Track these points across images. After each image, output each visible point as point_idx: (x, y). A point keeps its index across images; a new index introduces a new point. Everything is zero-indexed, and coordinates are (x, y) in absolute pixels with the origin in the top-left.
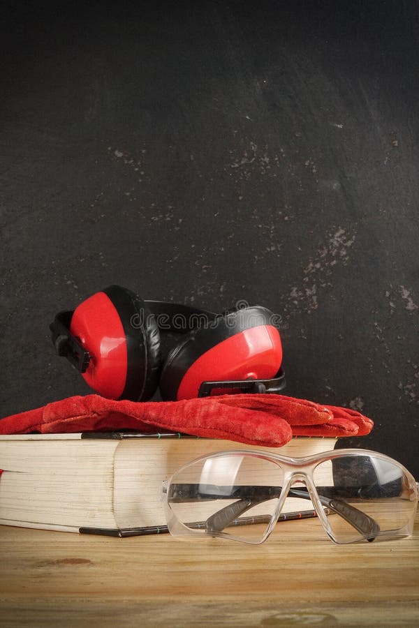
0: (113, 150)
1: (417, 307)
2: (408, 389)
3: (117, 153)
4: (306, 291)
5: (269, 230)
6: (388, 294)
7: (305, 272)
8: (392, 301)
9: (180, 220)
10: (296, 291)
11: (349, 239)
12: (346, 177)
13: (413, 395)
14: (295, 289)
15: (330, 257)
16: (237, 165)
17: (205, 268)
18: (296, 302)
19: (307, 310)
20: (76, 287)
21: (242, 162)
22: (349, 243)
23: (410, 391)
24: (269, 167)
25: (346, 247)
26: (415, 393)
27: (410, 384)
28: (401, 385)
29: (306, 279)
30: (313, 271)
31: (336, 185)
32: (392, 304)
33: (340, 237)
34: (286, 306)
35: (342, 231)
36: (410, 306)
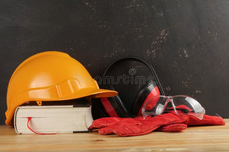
0: (85, 2)
1: (189, 56)
2: (185, 83)
3: (86, 3)
4: (152, 51)
5: (139, 30)
6: (179, 52)
7: (152, 44)
8: (181, 54)
9: (109, 27)
10: (149, 51)
11: (166, 33)
12: (166, 12)
13: (187, 85)
14: (148, 50)
15: (160, 39)
16: (128, 8)
17: (118, 44)
18: (148, 55)
19: (152, 58)
20: (73, 50)
21: (130, 6)
22: (166, 35)
23: (186, 84)
24: (139, 8)
25: (165, 36)
26: (188, 85)
27: (186, 82)
28: (183, 82)
29: (152, 47)
30: (154, 44)
31: (162, 15)
32: (180, 55)
33: (163, 32)
34: (145, 56)
35: (164, 31)
36: (187, 56)
